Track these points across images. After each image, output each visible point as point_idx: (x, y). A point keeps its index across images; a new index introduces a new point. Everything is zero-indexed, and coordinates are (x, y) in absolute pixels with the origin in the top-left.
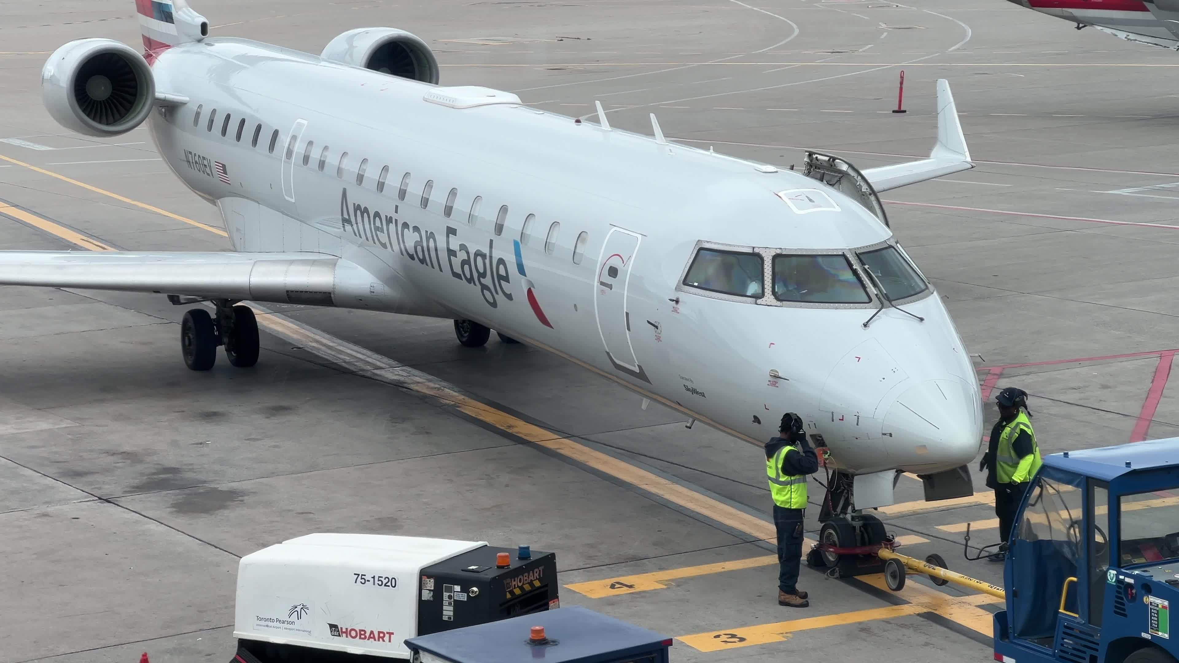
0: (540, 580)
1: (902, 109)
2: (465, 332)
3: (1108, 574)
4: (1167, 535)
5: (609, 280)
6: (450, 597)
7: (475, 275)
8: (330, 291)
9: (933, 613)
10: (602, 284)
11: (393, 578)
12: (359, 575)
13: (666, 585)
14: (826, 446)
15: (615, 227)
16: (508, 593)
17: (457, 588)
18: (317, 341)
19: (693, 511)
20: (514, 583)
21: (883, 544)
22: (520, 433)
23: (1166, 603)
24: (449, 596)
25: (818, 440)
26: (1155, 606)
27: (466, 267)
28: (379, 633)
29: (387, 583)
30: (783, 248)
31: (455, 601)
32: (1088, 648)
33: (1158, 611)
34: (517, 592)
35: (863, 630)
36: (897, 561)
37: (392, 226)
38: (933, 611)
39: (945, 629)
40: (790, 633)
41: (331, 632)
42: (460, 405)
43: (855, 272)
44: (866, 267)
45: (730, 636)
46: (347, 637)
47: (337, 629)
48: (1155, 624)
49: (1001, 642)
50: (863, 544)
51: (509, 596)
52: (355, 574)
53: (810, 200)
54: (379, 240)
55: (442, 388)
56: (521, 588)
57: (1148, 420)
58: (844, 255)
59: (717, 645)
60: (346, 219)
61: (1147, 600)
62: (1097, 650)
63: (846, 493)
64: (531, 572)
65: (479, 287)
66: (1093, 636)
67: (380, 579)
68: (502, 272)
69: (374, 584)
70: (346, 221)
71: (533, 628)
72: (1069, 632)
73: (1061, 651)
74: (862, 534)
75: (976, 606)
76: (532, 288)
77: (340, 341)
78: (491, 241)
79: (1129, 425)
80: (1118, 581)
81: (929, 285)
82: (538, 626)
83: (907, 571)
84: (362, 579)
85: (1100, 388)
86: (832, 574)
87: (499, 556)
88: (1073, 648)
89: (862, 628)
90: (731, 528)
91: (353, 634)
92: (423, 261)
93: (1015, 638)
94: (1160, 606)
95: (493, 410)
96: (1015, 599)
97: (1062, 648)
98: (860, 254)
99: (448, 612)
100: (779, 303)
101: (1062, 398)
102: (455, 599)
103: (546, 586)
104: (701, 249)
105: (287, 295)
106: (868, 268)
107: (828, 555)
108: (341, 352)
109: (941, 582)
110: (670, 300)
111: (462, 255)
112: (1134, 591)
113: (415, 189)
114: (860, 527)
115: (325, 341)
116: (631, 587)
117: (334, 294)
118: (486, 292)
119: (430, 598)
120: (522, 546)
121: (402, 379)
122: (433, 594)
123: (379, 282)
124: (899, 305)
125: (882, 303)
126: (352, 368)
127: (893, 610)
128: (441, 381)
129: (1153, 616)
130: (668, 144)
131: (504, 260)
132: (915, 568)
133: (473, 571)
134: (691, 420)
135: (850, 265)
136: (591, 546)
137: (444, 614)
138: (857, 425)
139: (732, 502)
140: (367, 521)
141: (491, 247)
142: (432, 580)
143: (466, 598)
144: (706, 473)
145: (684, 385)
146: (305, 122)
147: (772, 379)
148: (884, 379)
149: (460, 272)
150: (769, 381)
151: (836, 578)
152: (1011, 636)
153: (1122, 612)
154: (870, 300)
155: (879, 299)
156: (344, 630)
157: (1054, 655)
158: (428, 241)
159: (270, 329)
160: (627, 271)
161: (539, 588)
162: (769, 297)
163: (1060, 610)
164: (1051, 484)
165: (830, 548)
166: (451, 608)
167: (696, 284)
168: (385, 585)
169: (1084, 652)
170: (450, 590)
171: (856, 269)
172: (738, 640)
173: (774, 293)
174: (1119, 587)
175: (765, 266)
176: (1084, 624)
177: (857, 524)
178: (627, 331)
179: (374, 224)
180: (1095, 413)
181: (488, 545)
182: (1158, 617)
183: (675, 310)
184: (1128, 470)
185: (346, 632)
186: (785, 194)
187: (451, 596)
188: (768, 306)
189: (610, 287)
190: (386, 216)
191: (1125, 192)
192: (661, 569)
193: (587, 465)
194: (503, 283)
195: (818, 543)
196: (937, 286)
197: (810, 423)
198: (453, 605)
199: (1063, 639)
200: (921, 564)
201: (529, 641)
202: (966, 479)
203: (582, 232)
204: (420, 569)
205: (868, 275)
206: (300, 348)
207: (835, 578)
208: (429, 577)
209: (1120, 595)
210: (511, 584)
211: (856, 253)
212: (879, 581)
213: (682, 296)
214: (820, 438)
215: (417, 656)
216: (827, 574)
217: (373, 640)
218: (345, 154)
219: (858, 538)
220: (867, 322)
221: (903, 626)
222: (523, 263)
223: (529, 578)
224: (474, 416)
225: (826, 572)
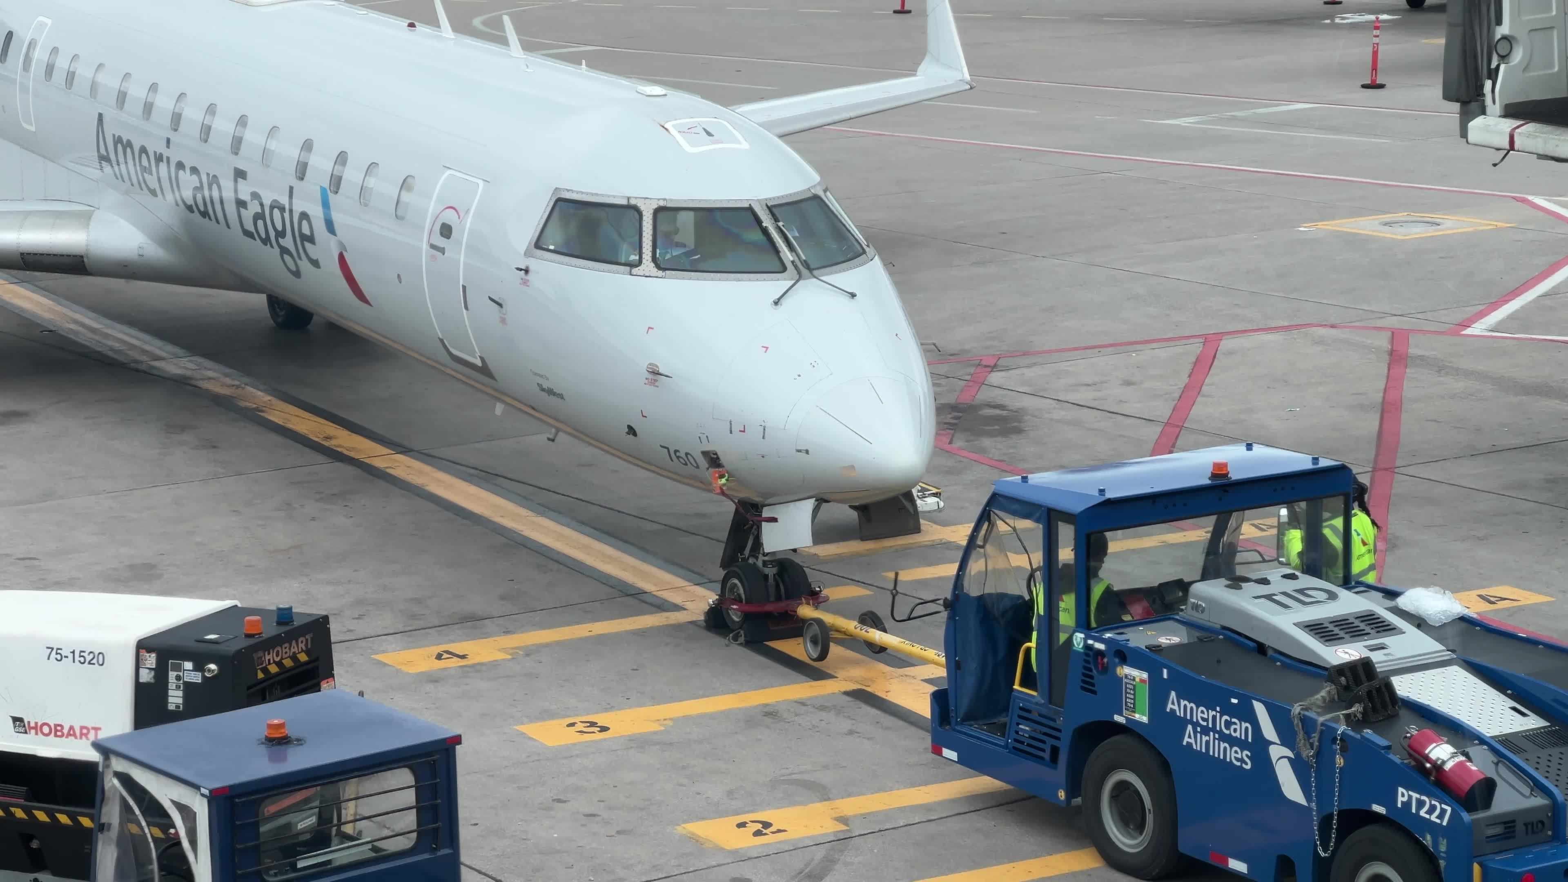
0: (307, 652)
1: (906, 8)
2: (281, 310)
3: (1074, 637)
4: (1160, 584)
5: (441, 242)
6: (178, 678)
7: (272, 234)
8: (83, 254)
9: (864, 690)
10: (433, 247)
11: (100, 653)
12: (53, 649)
13: (510, 655)
14: (724, 467)
15: (451, 170)
16: (259, 670)
17: (188, 665)
18: (76, 322)
19: (559, 553)
20: (267, 658)
21: (803, 599)
22: (343, 447)
23: (1145, 676)
24: (177, 676)
25: (712, 458)
26: (1130, 679)
27: (260, 223)
28: (82, 728)
29: (92, 660)
30: (667, 198)
31: (185, 683)
32: (1051, 735)
33: (1134, 686)
34: (273, 669)
35: (768, 714)
36: (819, 622)
37: (163, 166)
38: (864, 688)
39: (879, 712)
40: (670, 719)
41: (15, 727)
42: (264, 408)
43: (765, 231)
44: (781, 224)
45: (589, 724)
46: (37, 734)
47: (22, 724)
48: (1131, 704)
49: (940, 729)
50: (779, 598)
51: (260, 675)
52: (48, 648)
53: (709, 134)
54: (147, 186)
55: (243, 385)
56: (279, 664)
57: (1178, 426)
58: (750, 209)
59: (571, 737)
60: (103, 155)
61: (1122, 670)
62: (1058, 739)
63: (755, 529)
64: (294, 641)
65: (277, 250)
66: (1054, 721)
67: (82, 654)
68: (306, 230)
69: (74, 662)
70: (104, 158)
71: (269, 722)
72: (1025, 714)
73: (1016, 740)
74: (777, 585)
75: (922, 680)
76: (345, 253)
77: (109, 322)
78: (291, 188)
79: (1153, 432)
80: (1088, 647)
81: (867, 249)
82: (276, 718)
83: (832, 635)
84: (57, 654)
85: (1121, 385)
86: (735, 638)
87: (249, 621)
88: (1029, 736)
89: (766, 713)
90: (609, 577)
91: (46, 730)
92: (205, 214)
93: (957, 723)
94: (1137, 680)
95: (307, 415)
96: (958, 671)
97: (1018, 738)
98: (775, 206)
99: (175, 698)
100: (660, 273)
101: (1071, 397)
102: (185, 680)
103: (317, 659)
104: (559, 200)
105: (22, 259)
106: (783, 226)
107: (731, 614)
108: (107, 336)
109: (878, 651)
110: (518, 269)
111: (254, 208)
112: (1105, 660)
113: (193, 114)
114: (774, 575)
115: (87, 321)
116: (463, 657)
117: (87, 257)
118: (286, 257)
119: (151, 679)
120: (281, 606)
121: (188, 373)
122: (155, 673)
123: (150, 242)
124: (823, 276)
125: (799, 273)
126: (121, 358)
127: (811, 686)
128: (242, 376)
129: (1128, 693)
130: (525, 57)
131: (308, 215)
132: (843, 630)
133: (211, 642)
134: (553, 430)
135: (759, 221)
136: (418, 601)
137: (170, 701)
138: (763, 438)
139: (613, 540)
140: (115, 569)
141: (291, 196)
142: (154, 655)
143: (200, 679)
144: (583, 501)
145: (538, 384)
146: (49, 22)
147: (650, 376)
148: (799, 376)
149: (252, 229)
150: (646, 379)
151: (740, 644)
152: (953, 721)
153: (1091, 687)
154: (784, 269)
155: (796, 267)
156: (32, 725)
157: (1006, 747)
158: (210, 189)
159: (13, 305)
160: (465, 228)
161: (306, 663)
162: (648, 264)
163: (1014, 687)
164: (1004, 518)
165: (733, 605)
166: (180, 693)
167: (552, 247)
168: (90, 663)
169: (1044, 742)
170: (178, 668)
171: (766, 227)
172: (599, 729)
173: (654, 259)
174: (1087, 655)
175: (644, 223)
176: (1044, 704)
177: (771, 571)
178: (464, 311)
179: (140, 161)
180: (1111, 418)
181: (239, 605)
182: (1134, 694)
183: (525, 282)
184: (1102, 499)
185: (35, 728)
186: (673, 126)
187: (180, 676)
188: (646, 277)
189: (442, 251)
190: (155, 153)
191: (1183, 122)
192: (507, 632)
193: (424, 490)
194: (307, 245)
195: (717, 597)
196: (879, 251)
197: (701, 435)
198: (181, 689)
199: (1018, 724)
200: (851, 626)
201: (264, 740)
202: (912, 511)
203: (407, 177)
204: (137, 640)
205: (783, 235)
206: (51, 331)
207: (738, 644)
208: (149, 651)
209: (1089, 666)
210: (263, 659)
211: (767, 205)
212: (796, 648)
213: (533, 263)
214: (715, 456)
215: (107, 763)
216: (729, 638)
217: (73, 738)
218: (100, 66)
219: (772, 590)
220: (779, 299)
221: (823, 708)
222: (331, 218)
223: (290, 649)
224: (280, 423)
225: (727, 636)
